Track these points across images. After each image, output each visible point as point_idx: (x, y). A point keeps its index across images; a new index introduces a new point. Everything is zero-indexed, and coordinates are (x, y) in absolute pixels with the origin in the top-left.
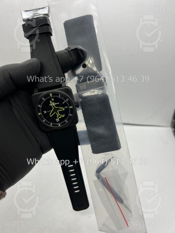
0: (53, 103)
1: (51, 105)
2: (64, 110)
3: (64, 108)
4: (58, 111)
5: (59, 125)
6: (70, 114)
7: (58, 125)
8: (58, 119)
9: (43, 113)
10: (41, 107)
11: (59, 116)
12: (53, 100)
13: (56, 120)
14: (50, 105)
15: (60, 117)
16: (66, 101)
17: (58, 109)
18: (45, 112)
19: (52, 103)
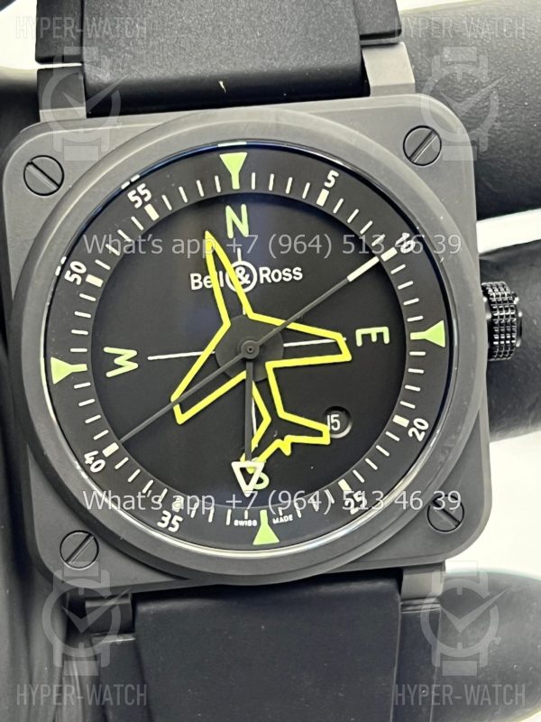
0: (233, 258)
1: (213, 281)
2: (346, 356)
3: (351, 342)
4: (270, 366)
5: (266, 535)
6: (405, 413)
7: (255, 530)
8: (257, 465)
9: (100, 363)
10: (89, 288)
11: (280, 428)
12: (244, 229)
13: (236, 466)
14: (196, 281)
15: (285, 445)
16: (388, 255)
17: (277, 343)
18: (125, 360)
19: (219, 266)
